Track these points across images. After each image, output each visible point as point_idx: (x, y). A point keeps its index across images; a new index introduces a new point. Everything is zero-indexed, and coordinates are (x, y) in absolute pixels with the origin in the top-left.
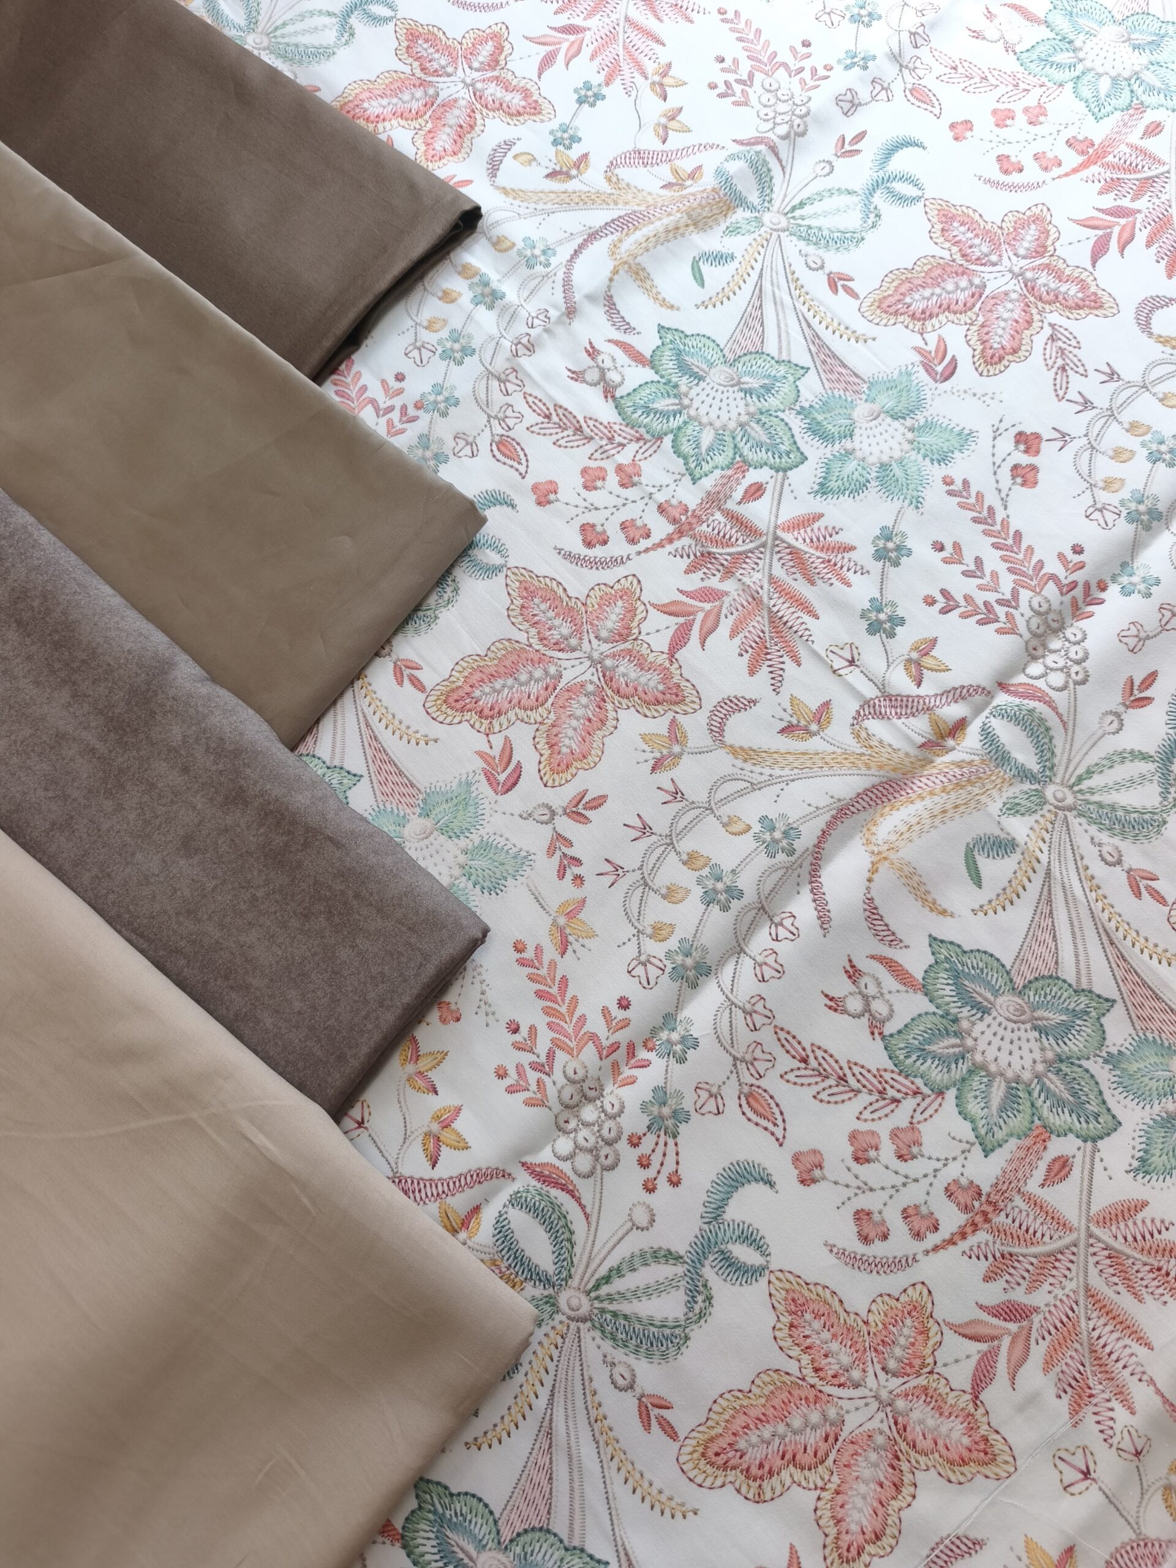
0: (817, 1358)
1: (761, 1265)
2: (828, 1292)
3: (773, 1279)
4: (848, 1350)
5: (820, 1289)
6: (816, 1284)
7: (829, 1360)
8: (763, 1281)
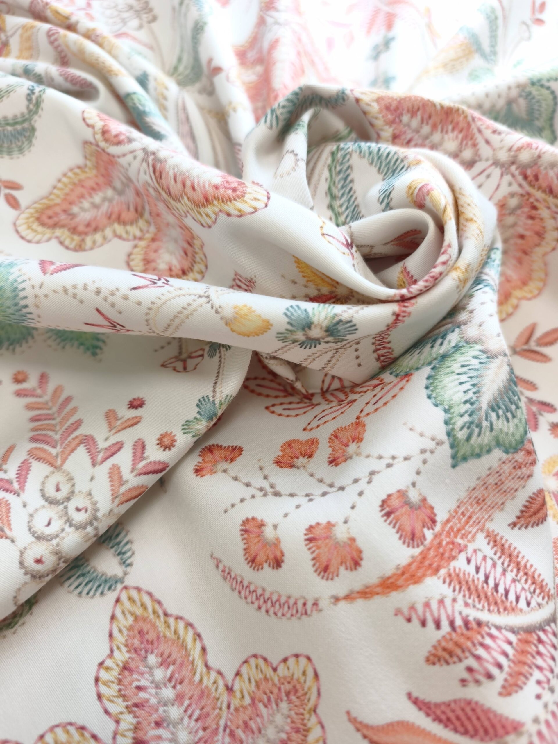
0: (145, 723)
1: (115, 576)
2: (191, 632)
3: (124, 597)
4: (193, 723)
5: (181, 625)
6: (178, 618)
7: (161, 731)
8: (111, 596)
